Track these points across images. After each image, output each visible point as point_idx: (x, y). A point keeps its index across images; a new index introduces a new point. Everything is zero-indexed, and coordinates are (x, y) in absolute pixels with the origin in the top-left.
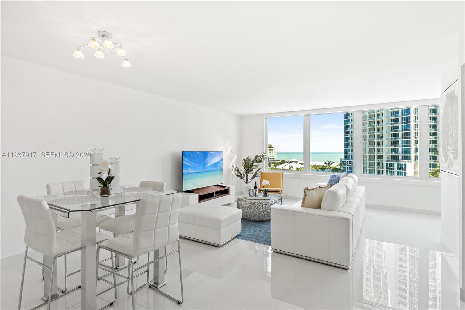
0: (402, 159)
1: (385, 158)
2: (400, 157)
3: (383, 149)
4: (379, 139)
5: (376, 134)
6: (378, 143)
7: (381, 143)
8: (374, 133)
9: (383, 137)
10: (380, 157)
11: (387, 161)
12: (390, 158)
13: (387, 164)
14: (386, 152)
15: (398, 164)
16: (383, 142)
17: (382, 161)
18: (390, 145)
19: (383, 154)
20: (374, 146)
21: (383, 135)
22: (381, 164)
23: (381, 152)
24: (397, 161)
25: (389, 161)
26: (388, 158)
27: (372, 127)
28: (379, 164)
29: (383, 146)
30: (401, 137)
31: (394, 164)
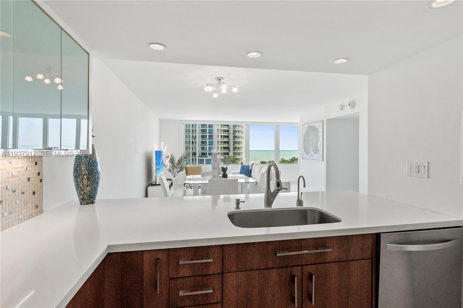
0: (209, 155)
1: (197, 155)
2: (208, 154)
3: (196, 147)
4: (193, 139)
5: (191, 135)
6: (193, 143)
7: (194, 142)
8: (189, 134)
9: (196, 138)
10: (194, 154)
11: (199, 157)
12: (201, 154)
13: (199, 159)
14: (198, 151)
15: (206, 159)
16: (196, 141)
17: (196, 157)
18: (201, 144)
19: (196, 151)
20: (190, 145)
21: (196, 136)
22: (194, 160)
23: (194, 150)
24: (205, 157)
25: (200, 157)
26: (199, 154)
27: (188, 129)
28: (193, 159)
29: (196, 145)
30: (208, 138)
31: (203, 159)
